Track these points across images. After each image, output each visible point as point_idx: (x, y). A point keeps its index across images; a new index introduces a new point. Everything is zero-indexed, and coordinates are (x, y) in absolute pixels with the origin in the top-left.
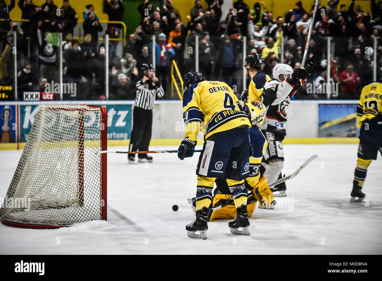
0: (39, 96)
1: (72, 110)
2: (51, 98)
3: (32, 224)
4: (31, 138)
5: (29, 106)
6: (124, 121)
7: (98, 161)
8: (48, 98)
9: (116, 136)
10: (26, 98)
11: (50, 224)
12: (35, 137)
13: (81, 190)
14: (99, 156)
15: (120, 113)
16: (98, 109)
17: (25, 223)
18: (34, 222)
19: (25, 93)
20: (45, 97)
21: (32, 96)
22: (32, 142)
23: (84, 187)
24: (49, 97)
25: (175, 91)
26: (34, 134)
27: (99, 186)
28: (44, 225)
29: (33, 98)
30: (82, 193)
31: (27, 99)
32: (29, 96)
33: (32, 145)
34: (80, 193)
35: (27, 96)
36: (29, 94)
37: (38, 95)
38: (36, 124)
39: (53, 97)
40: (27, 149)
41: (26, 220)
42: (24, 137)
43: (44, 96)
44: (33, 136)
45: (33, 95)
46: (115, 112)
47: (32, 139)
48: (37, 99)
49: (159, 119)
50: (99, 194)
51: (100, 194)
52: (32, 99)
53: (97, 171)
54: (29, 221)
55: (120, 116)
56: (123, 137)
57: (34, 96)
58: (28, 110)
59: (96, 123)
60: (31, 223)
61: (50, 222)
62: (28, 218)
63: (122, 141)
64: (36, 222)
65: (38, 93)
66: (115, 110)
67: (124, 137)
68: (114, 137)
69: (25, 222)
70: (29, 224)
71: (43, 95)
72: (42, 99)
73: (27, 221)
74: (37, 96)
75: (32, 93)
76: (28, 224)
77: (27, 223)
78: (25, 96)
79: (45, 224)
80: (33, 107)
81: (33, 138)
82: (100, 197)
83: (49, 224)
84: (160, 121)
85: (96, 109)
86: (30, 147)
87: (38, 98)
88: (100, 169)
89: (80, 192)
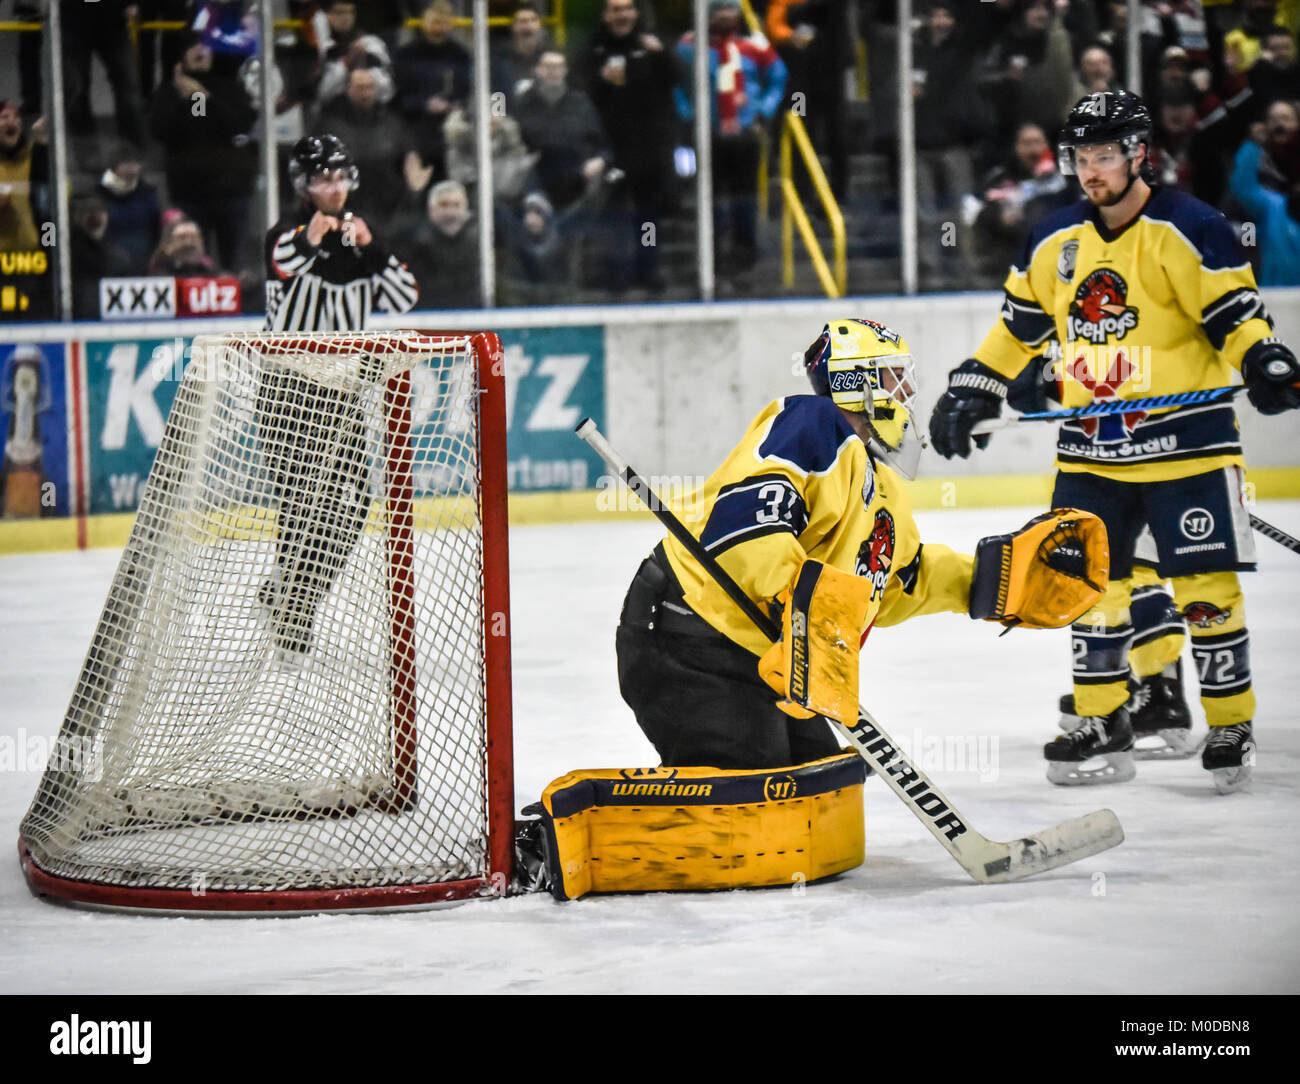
0: (171, 297)
1: (344, 351)
2: (228, 304)
3: (165, 888)
4: (160, 491)
5: (125, 342)
6: (570, 402)
7: (469, 588)
8: (214, 306)
9: (531, 474)
10: (110, 307)
11: (250, 884)
12: (177, 482)
13: (404, 718)
14: (474, 562)
15: (550, 365)
16: (461, 343)
17: (133, 883)
18: (175, 878)
19: (108, 285)
20: (199, 298)
21: (139, 298)
22: (164, 506)
23: (418, 703)
24: (219, 299)
25: (802, 256)
26: (176, 468)
27: (477, 704)
28: (222, 891)
29: (144, 306)
30: (406, 728)
31: (115, 311)
32: (127, 299)
33: (166, 520)
34: (400, 730)
35: (115, 299)
36: (127, 286)
37: (166, 290)
38: (181, 425)
39: (235, 299)
40: (145, 540)
41: (141, 871)
42: (109, 491)
43: (193, 295)
44: (170, 481)
45: (143, 291)
46: (525, 364)
47: (167, 493)
48: (162, 310)
49: (735, 389)
50: (478, 742)
51: (482, 740)
52: (139, 311)
53: (466, 633)
54: (152, 872)
55: (548, 380)
56: (565, 478)
57: (150, 298)
58: (122, 361)
59: (441, 409)
60: (162, 883)
61: (251, 877)
62: (151, 859)
63: (565, 498)
64: (184, 878)
65: (168, 283)
66: (527, 352)
67: (571, 479)
68: (526, 481)
69: (135, 876)
70: (153, 887)
71: (188, 289)
72: (184, 312)
73: (143, 875)
74: (162, 298)
75: (138, 284)
76: (146, 887)
77: (143, 883)
78: (105, 300)
79: (227, 888)
80: (146, 349)
81: (171, 491)
82: (483, 757)
83: (243, 887)
84: (739, 400)
85: (455, 343)
86: (156, 531)
87: (167, 306)
88: (478, 622)
89: (397, 725)
